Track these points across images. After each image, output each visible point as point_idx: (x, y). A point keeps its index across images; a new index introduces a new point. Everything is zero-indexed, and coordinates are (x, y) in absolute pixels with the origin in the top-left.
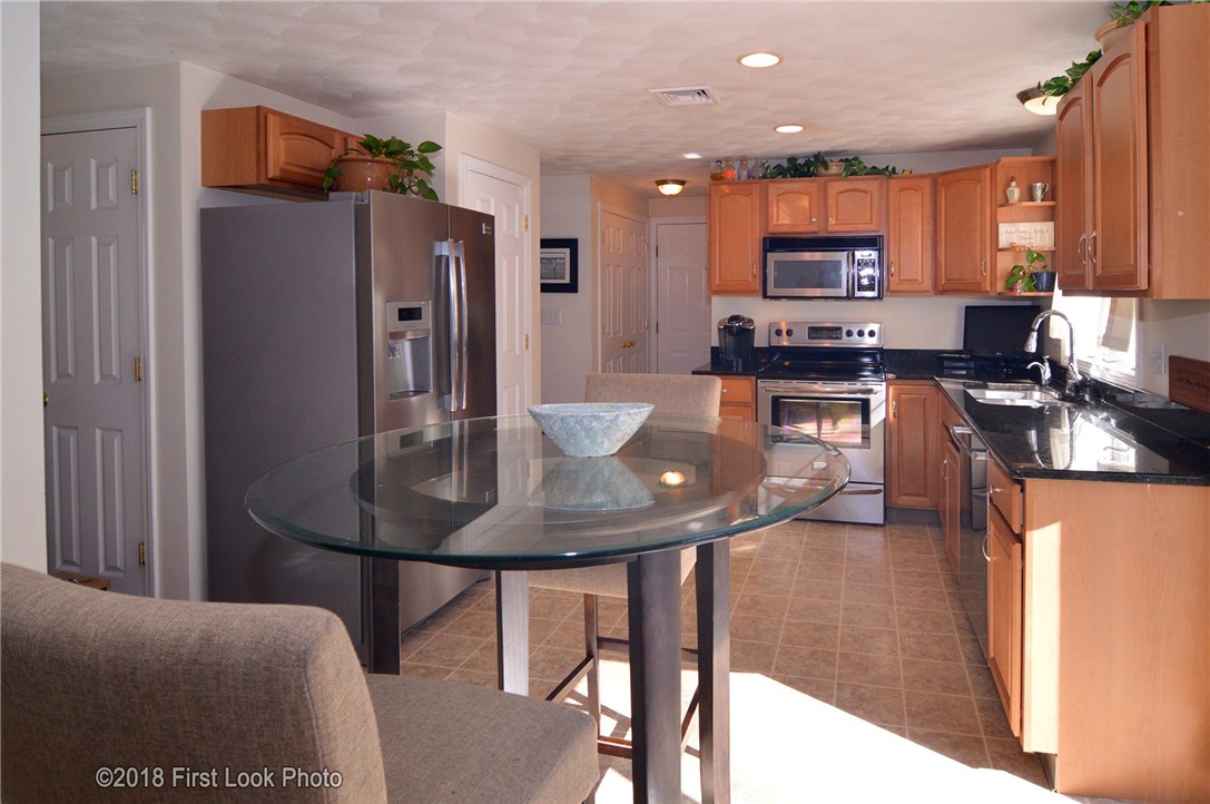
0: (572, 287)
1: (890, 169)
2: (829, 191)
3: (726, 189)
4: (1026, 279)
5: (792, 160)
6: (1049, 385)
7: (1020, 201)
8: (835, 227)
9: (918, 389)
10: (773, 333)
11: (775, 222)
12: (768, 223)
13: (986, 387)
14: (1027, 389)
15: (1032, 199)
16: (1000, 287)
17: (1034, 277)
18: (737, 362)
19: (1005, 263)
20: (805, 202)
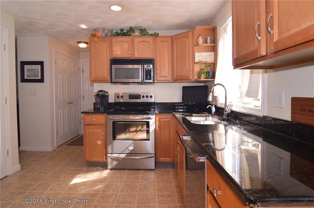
0: (42, 80)
1: (157, 33)
2: (135, 41)
3: (96, 39)
4: (205, 73)
5: (122, 30)
6: (215, 114)
7: (202, 44)
8: (137, 55)
9: (167, 117)
10: (116, 97)
11: (115, 53)
12: (112, 54)
13: (192, 116)
14: (207, 116)
15: (206, 43)
16: (196, 77)
17: (208, 73)
18: (102, 108)
19: (197, 68)
20: (126, 46)
